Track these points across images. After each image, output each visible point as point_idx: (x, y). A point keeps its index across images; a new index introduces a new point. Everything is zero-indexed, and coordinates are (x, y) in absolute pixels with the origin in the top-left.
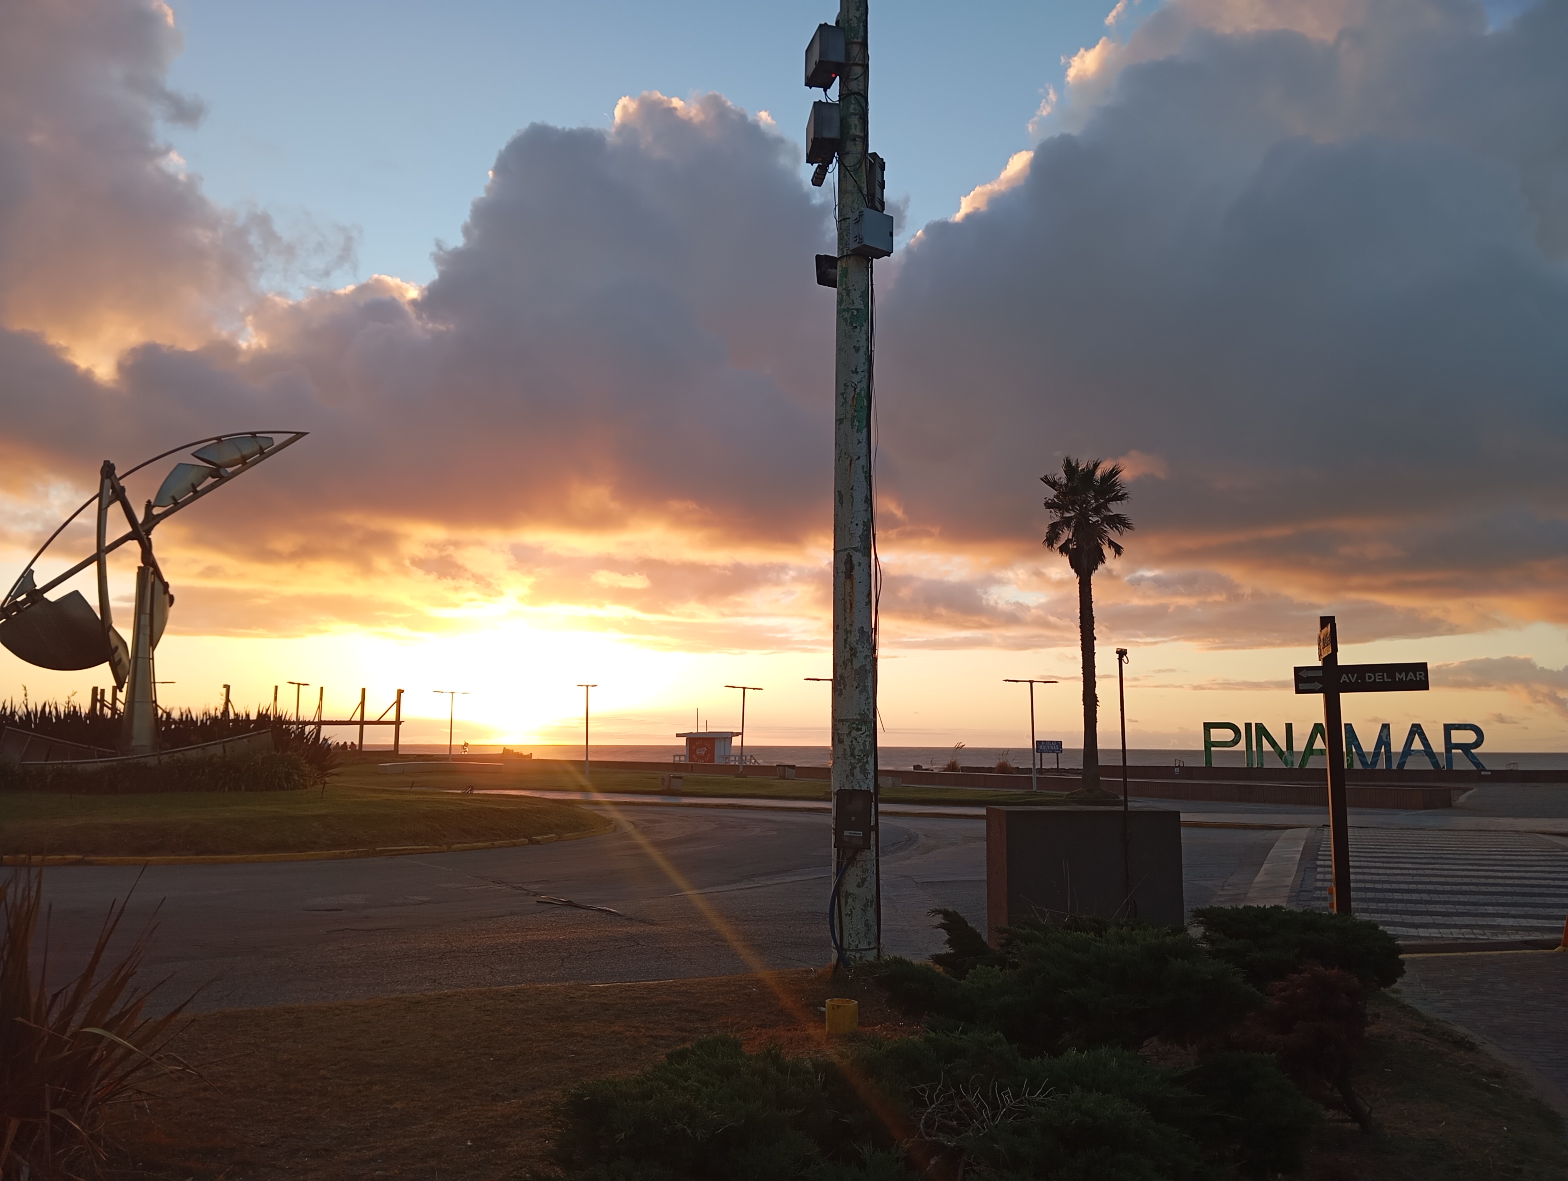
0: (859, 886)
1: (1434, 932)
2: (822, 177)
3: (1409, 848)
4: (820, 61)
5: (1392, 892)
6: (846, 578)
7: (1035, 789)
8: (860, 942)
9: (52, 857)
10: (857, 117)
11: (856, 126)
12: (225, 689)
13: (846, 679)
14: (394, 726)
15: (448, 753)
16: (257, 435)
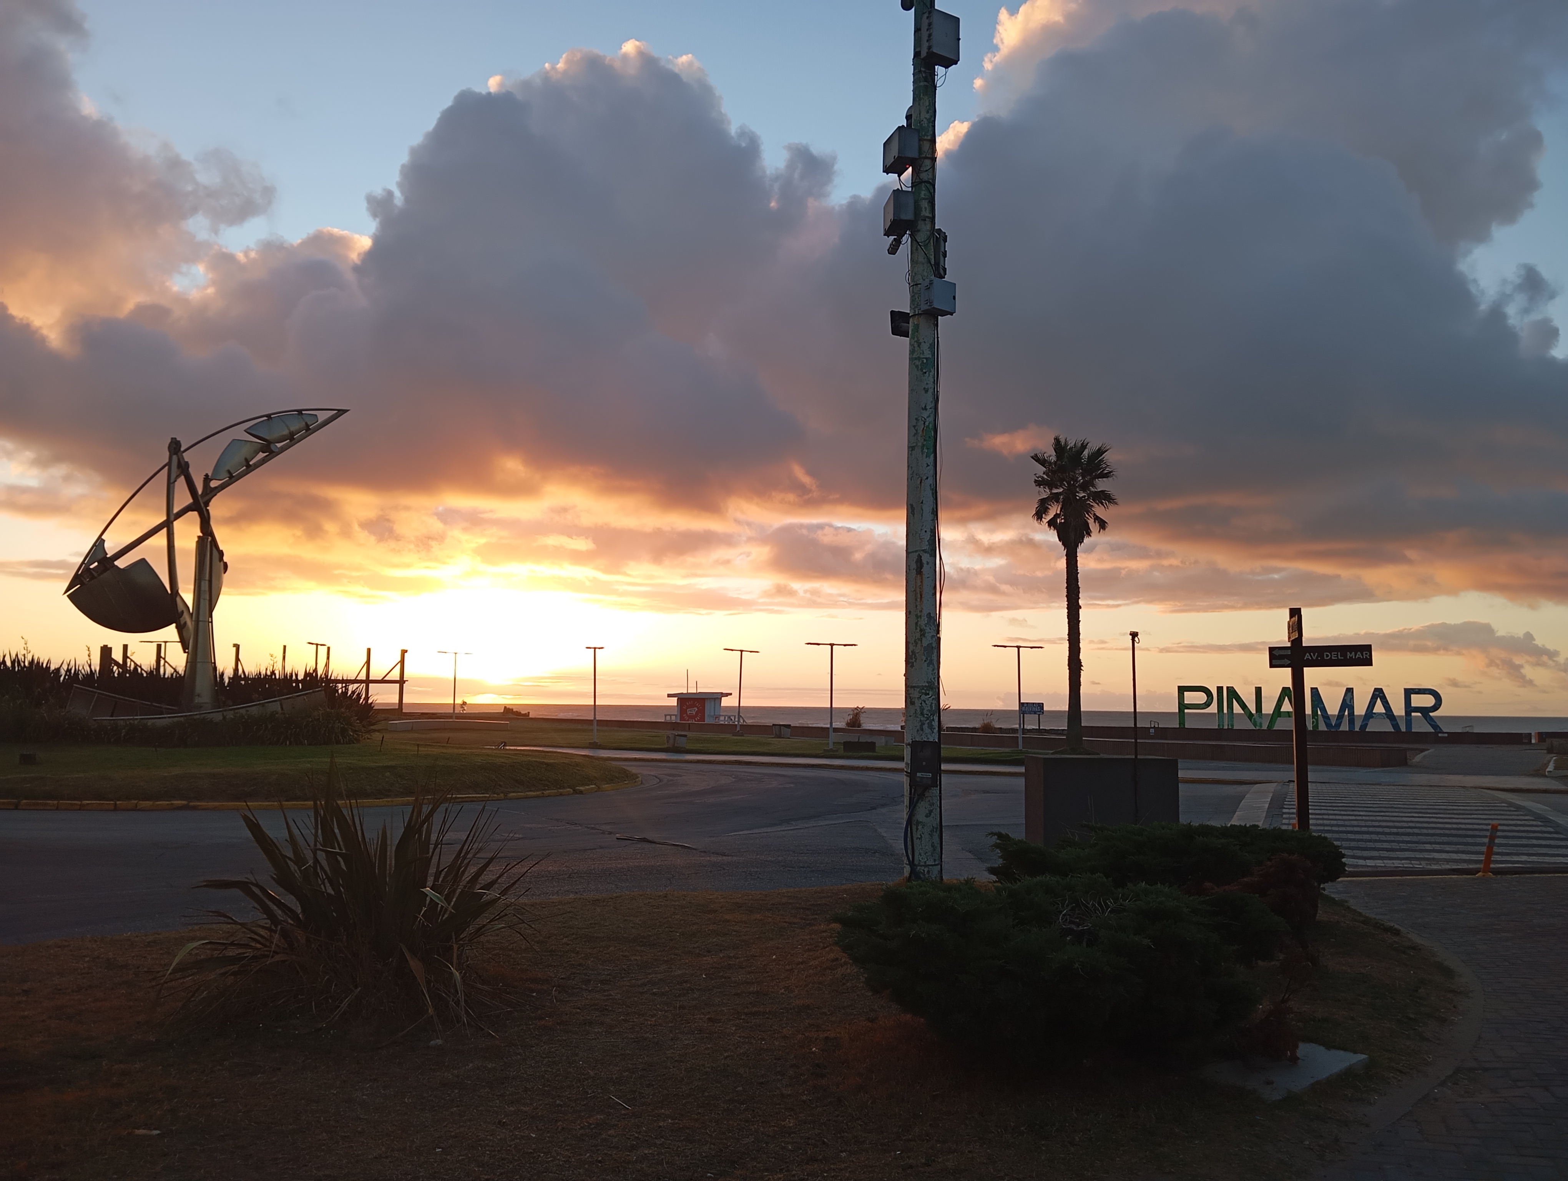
0: (927, 816)
1: (1379, 863)
2: (897, 248)
3: (1365, 799)
4: (898, 157)
5: (1347, 834)
6: (917, 574)
7: (1020, 747)
8: (928, 860)
9: (161, 803)
10: (927, 201)
11: (926, 208)
12: (235, 648)
13: (917, 655)
14: (398, 685)
15: (452, 712)
16: (303, 412)
